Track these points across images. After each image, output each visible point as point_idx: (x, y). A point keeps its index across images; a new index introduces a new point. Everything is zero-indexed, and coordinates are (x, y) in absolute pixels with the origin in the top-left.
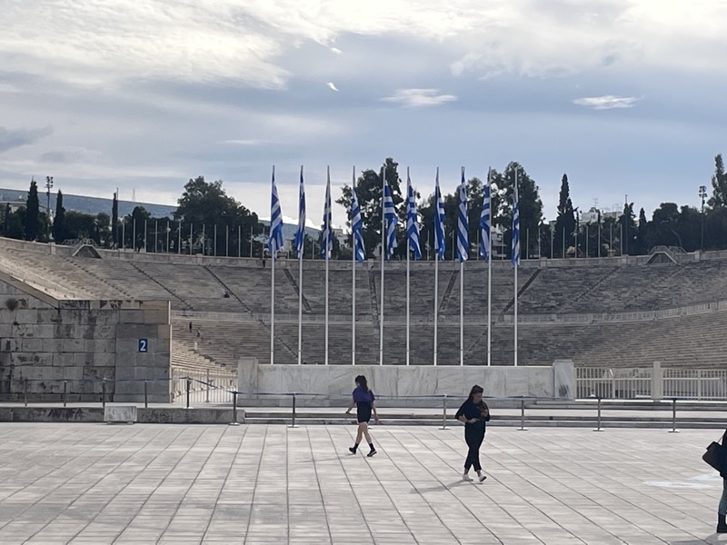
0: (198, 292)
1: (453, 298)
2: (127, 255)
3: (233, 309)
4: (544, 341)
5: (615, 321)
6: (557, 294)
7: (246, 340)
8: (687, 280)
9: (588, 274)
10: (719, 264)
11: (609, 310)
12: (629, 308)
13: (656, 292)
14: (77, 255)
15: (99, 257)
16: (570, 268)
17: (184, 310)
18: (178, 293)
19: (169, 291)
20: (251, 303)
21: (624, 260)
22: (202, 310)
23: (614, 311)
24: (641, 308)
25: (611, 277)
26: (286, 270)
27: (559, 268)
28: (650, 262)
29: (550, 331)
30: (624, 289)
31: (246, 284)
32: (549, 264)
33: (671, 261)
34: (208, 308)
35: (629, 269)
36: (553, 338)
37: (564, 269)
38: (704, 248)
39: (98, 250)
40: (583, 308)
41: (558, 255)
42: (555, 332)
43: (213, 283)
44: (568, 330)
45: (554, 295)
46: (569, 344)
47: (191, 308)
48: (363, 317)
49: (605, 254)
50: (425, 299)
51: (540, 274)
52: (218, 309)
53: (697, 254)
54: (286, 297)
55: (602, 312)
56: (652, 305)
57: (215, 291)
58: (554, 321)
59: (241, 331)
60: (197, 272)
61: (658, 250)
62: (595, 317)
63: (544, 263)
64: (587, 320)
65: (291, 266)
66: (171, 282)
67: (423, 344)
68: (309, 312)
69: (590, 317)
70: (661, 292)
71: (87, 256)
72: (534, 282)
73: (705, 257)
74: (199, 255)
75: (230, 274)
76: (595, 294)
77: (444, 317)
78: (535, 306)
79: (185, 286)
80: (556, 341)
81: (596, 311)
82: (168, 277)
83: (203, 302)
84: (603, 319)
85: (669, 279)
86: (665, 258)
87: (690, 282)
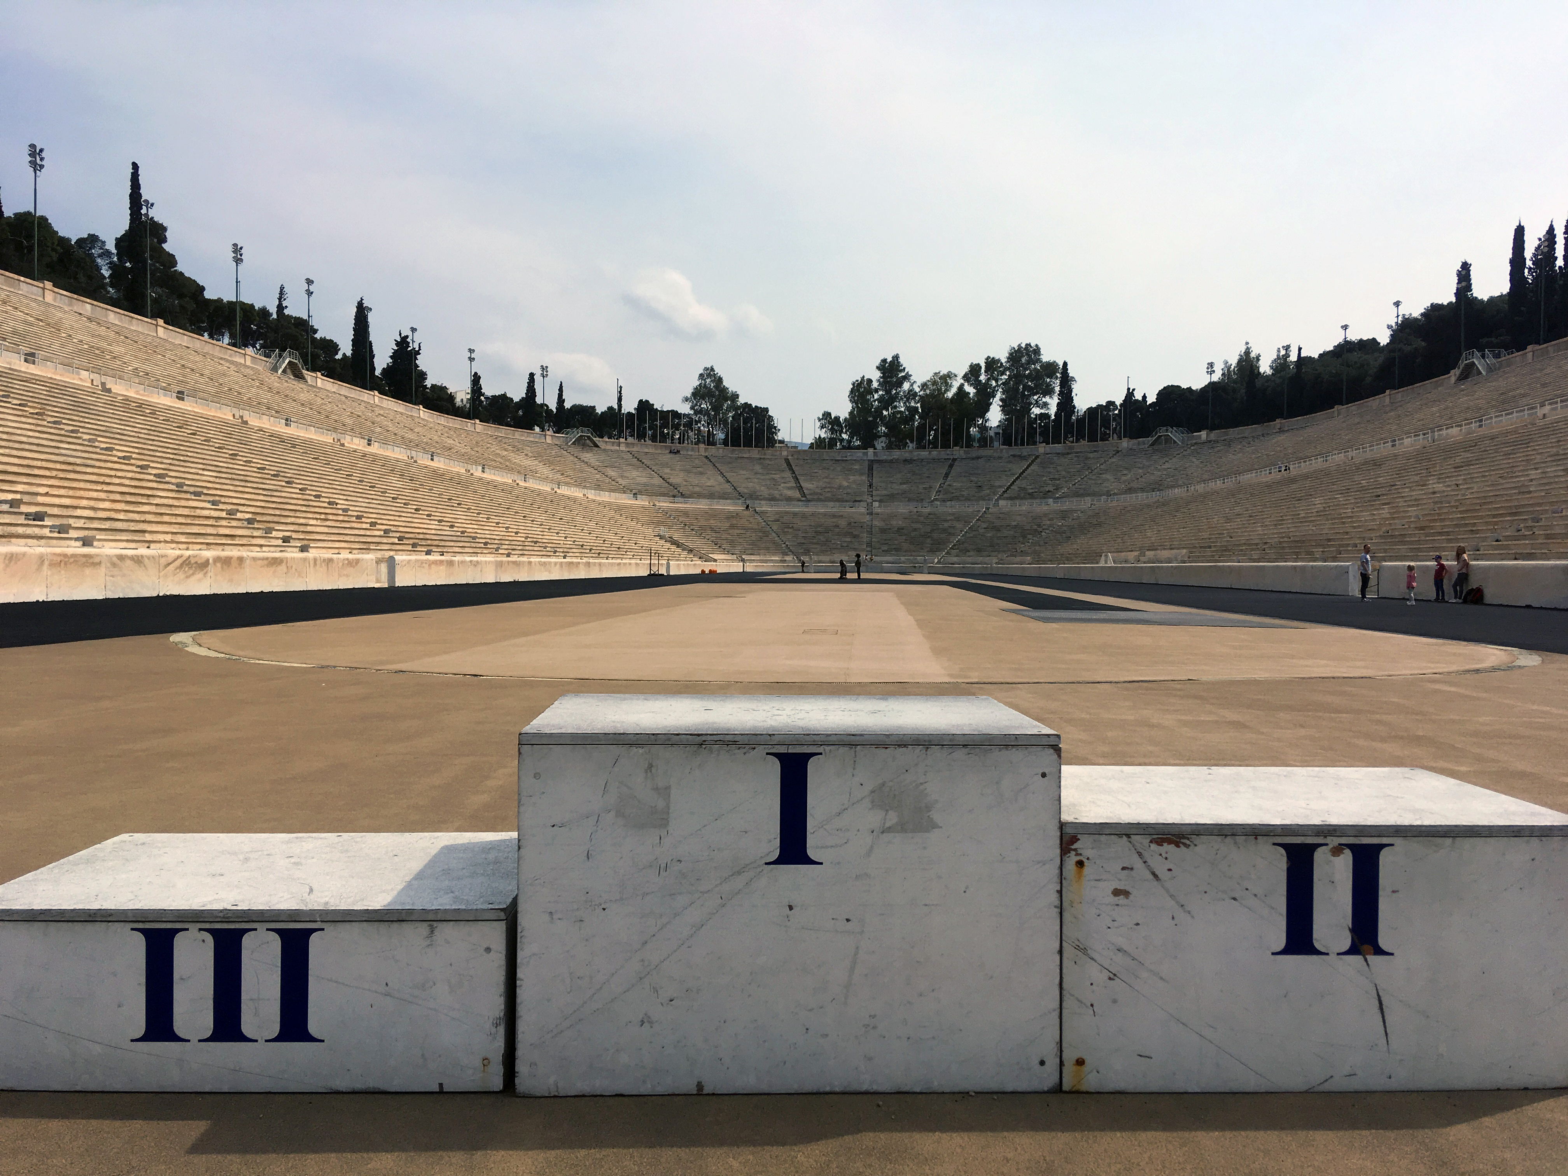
0: (694, 479)
1: (949, 485)
2: (627, 445)
3: (726, 496)
4: (1039, 526)
5: (1114, 504)
6: (1054, 479)
7: (732, 527)
8: (1194, 460)
9: (1087, 458)
10: (1229, 443)
11: (1108, 494)
12: (1130, 490)
13: (1160, 473)
14: (574, 443)
15: (597, 446)
16: (1068, 454)
17: (674, 496)
18: (670, 481)
19: (663, 479)
20: (746, 491)
21: (1125, 443)
22: (693, 498)
23: (1115, 494)
24: (1142, 490)
25: (1110, 460)
26: (787, 461)
27: (1059, 454)
28: (1152, 444)
29: (1045, 515)
30: (1125, 472)
31: (744, 472)
32: (1048, 450)
33: (1175, 442)
34: (700, 496)
35: (1131, 452)
36: (1048, 522)
37: (1063, 454)
38: (1212, 428)
39: (596, 439)
40: (1082, 491)
41: (1057, 440)
42: (1051, 516)
43: (711, 471)
44: (1064, 515)
45: (1051, 479)
46: (1065, 528)
47: (682, 495)
48: (857, 504)
49: (1105, 438)
50: (921, 486)
51: (1038, 460)
52: (711, 496)
53: (1203, 434)
54: (782, 485)
55: (1101, 496)
56: (1157, 486)
57: (712, 481)
58: (1050, 506)
59: (728, 518)
60: (697, 461)
61: (1162, 432)
62: (1092, 500)
63: (1042, 448)
64: (1086, 503)
65: (792, 456)
66: (667, 470)
67: (915, 530)
68: (804, 499)
69: (1088, 499)
70: (1165, 473)
71: (584, 445)
72: (1032, 467)
73: (1214, 435)
74: (702, 446)
75: (730, 463)
76: (1094, 477)
77: (938, 503)
78: (1031, 491)
79: (682, 474)
80: (1051, 526)
81: (1093, 494)
82: (665, 465)
83: (697, 489)
84: (1102, 502)
85: (1174, 460)
86: (1168, 439)
87: (1197, 462)
